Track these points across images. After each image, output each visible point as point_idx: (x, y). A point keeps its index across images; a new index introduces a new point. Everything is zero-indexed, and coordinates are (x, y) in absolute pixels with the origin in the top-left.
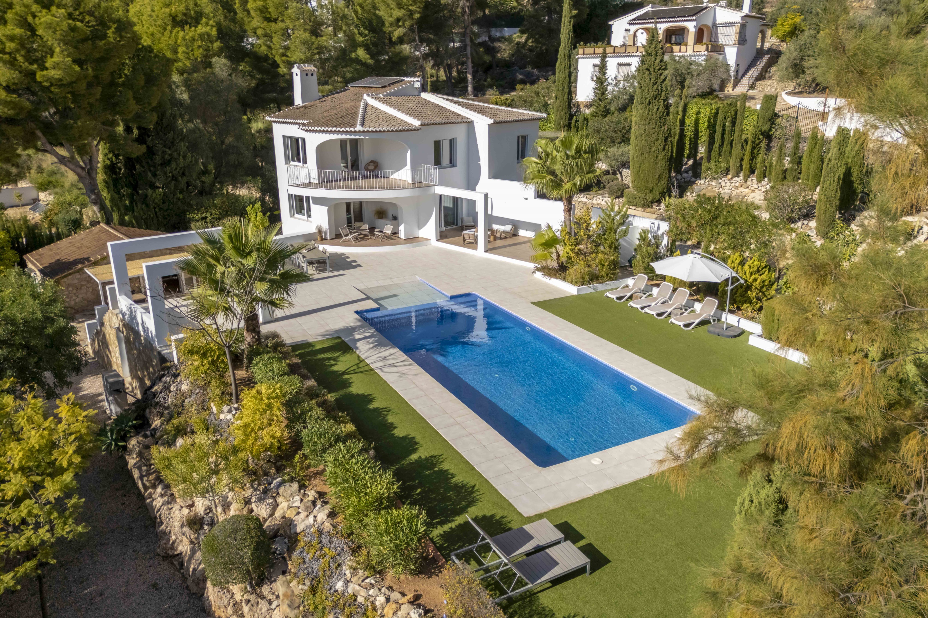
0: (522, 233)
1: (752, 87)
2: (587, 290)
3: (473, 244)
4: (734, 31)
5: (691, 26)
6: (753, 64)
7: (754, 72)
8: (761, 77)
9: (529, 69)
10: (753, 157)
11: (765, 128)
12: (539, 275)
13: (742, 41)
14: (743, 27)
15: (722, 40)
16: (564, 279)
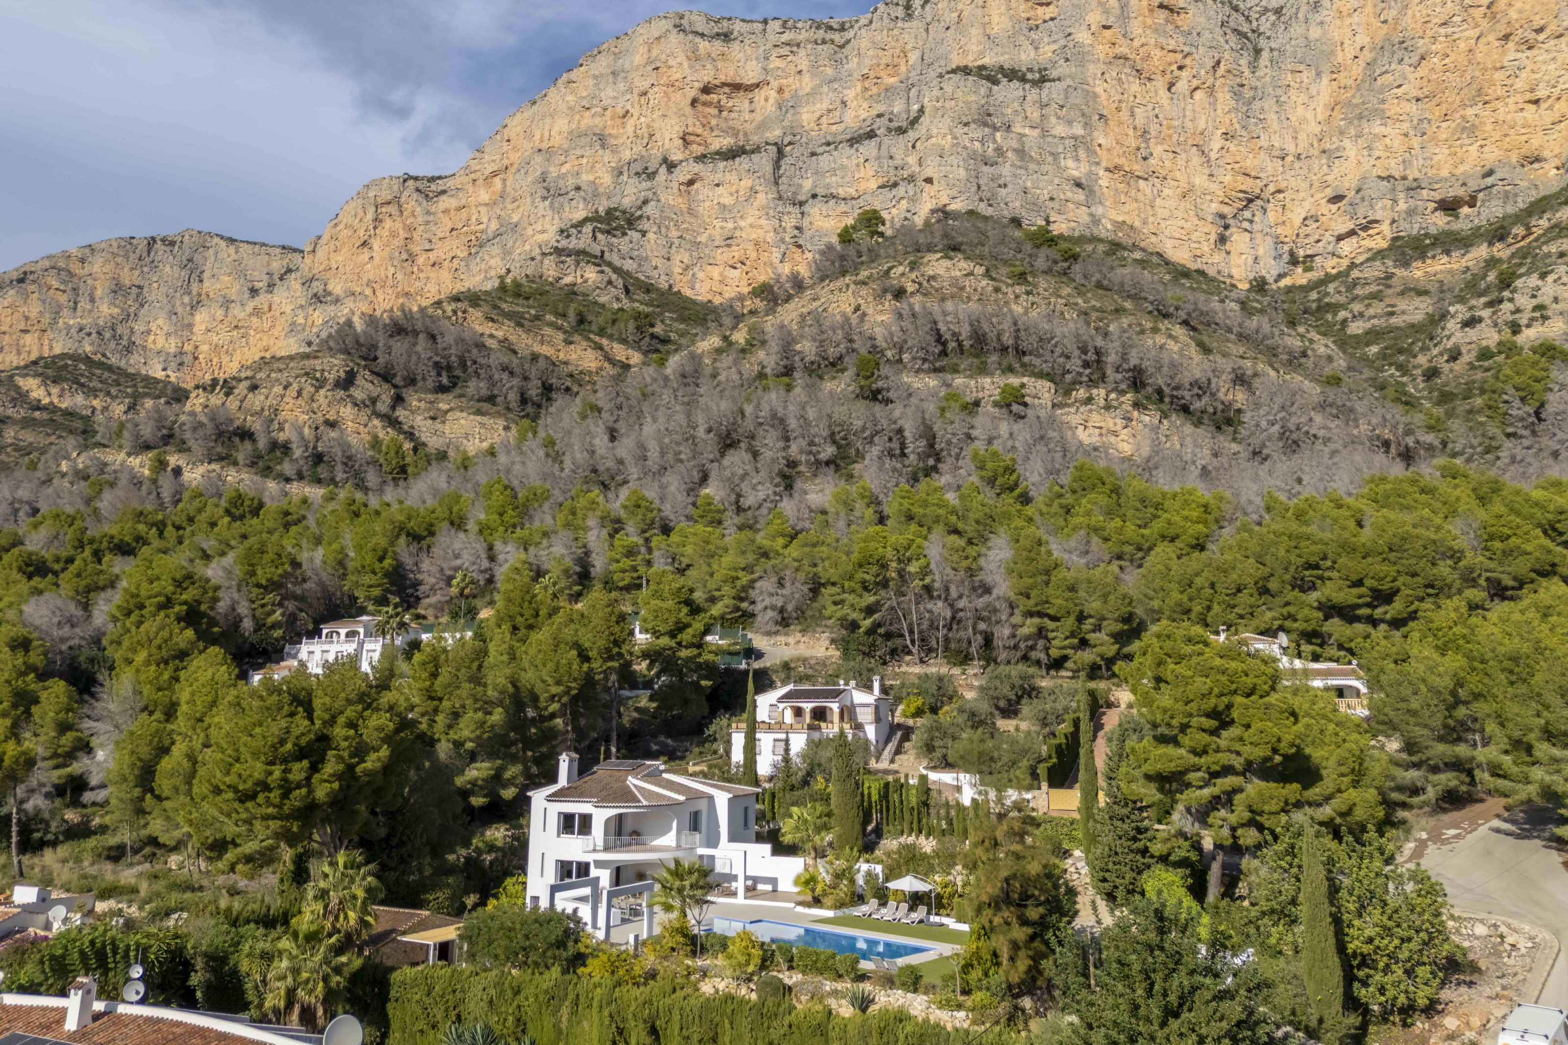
0: (761, 887)
1: (892, 761)
2: (840, 913)
3: (734, 894)
4: (871, 710)
5: (835, 707)
6: (888, 740)
7: (891, 747)
8: (898, 751)
9: (662, 738)
10: (919, 821)
11: (924, 798)
12: (799, 909)
13: (878, 720)
14: (877, 708)
15: (861, 718)
16: (821, 907)
